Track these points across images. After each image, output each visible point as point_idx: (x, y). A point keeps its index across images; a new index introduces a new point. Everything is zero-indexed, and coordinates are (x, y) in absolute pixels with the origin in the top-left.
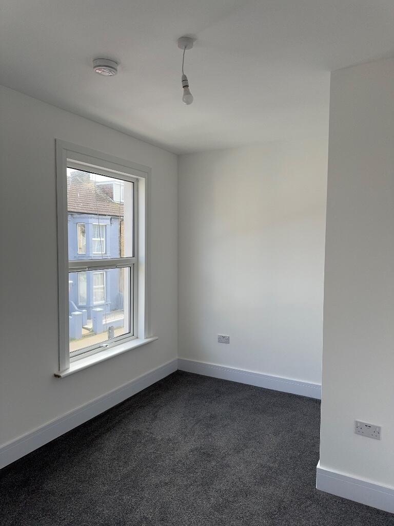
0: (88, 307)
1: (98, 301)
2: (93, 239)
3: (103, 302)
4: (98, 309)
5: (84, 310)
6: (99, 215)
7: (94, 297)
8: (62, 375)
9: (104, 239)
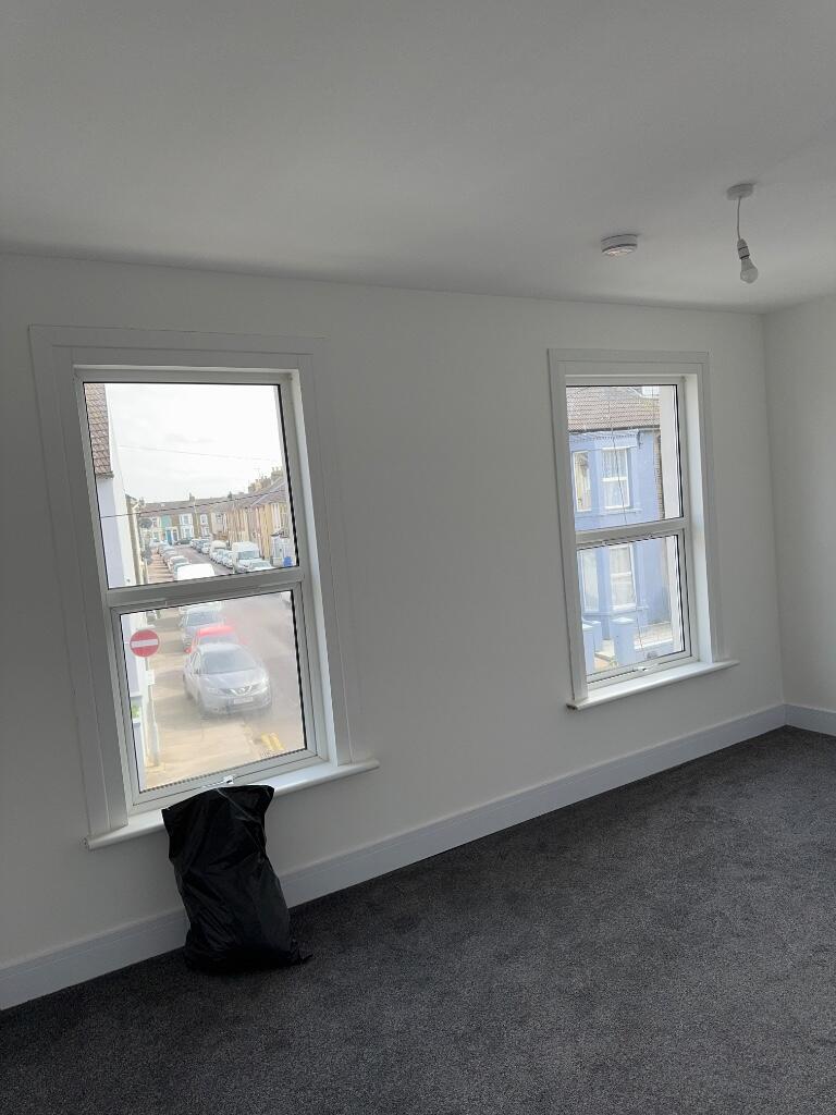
0: (602, 617)
1: (622, 604)
2: (605, 480)
3: (632, 605)
4: (624, 620)
5: (596, 622)
6: (614, 429)
7: (614, 597)
8: (579, 705)
9: (626, 478)
